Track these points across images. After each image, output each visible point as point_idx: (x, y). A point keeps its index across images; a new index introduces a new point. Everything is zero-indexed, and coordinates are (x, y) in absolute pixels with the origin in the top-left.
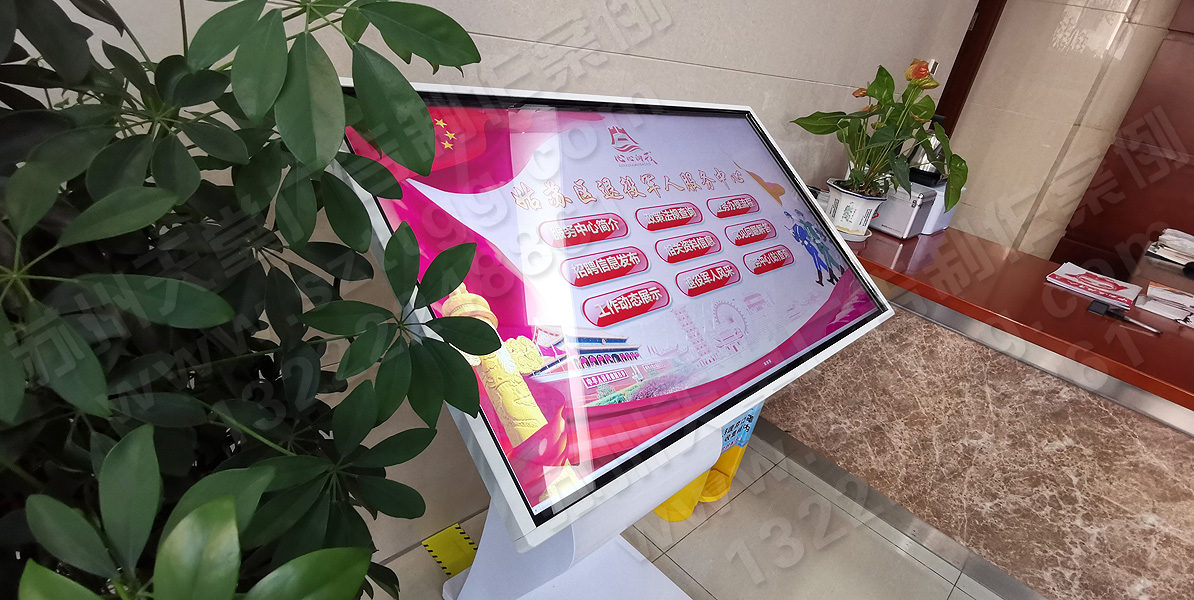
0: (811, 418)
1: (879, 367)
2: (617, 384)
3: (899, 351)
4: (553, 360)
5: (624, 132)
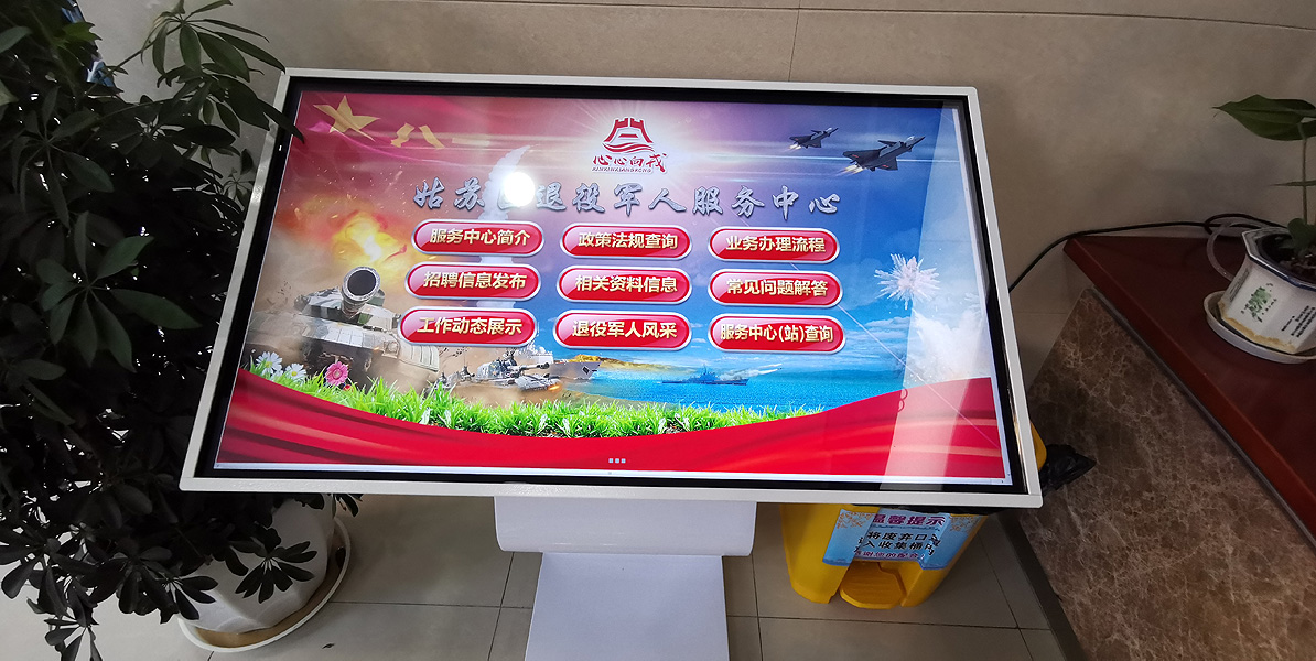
0: (1093, 601)
1: (1211, 592)
3: (1255, 589)
5: (640, 125)
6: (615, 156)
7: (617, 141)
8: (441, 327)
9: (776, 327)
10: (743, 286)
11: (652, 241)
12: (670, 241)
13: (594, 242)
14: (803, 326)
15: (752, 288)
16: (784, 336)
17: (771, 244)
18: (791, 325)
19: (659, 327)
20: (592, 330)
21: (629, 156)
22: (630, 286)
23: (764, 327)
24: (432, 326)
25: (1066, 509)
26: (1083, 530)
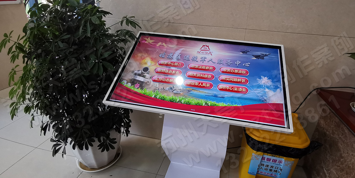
5: (208, 46)
6: (202, 51)
7: (203, 49)
8: (160, 79)
9: (233, 87)
10: (226, 79)
11: (207, 68)
12: (211, 68)
13: (195, 67)
14: (239, 88)
15: (228, 79)
16: (234, 89)
17: (234, 71)
18: (236, 87)
19: (206, 84)
20: (192, 84)
21: (205, 52)
22: (201, 76)
23: (230, 87)
24: (158, 79)
25: (323, 169)
26: (327, 175)
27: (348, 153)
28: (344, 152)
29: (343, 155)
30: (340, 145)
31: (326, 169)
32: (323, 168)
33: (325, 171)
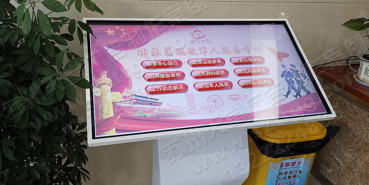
2: (147, 112)
4: (126, 100)
5: (201, 31)
6: (196, 40)
7: (195, 36)
13: (197, 63)
15: (246, 72)
19: (224, 84)
20: (205, 86)
21: (200, 40)
22: (212, 74)
24: (156, 89)
25: (334, 158)
26: (341, 162)
27: (361, 130)
28: (356, 131)
29: (356, 134)
30: (349, 124)
31: (337, 157)
32: (333, 156)
33: (337, 158)
